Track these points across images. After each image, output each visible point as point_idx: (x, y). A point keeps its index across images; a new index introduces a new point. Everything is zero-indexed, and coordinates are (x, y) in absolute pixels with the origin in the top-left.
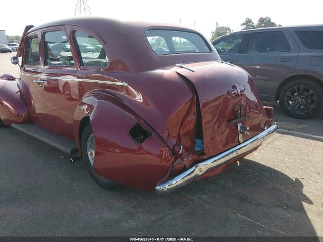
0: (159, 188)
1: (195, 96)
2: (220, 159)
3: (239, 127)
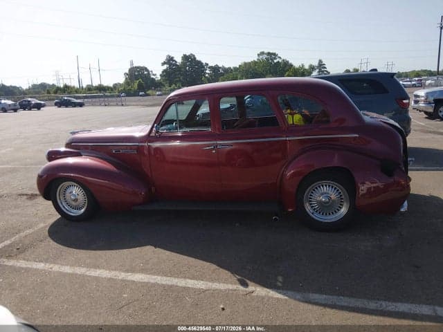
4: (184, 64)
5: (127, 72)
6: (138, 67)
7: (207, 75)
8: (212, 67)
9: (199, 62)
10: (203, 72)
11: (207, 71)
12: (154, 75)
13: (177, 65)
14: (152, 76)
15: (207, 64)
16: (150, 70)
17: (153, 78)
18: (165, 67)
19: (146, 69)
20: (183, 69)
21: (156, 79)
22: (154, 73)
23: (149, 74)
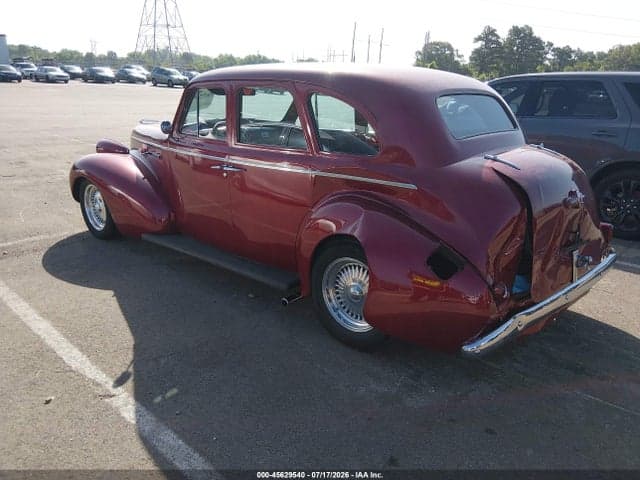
0: (468, 349)
1: (526, 210)
2: (537, 310)
3: (575, 258)
4: (510, 42)
5: (421, 50)
6: (438, 44)
7: (547, 62)
8: (558, 49)
9: (538, 41)
10: (541, 57)
11: (549, 56)
12: (459, 56)
13: (498, 43)
14: (456, 59)
15: (551, 45)
16: (455, 49)
17: (457, 62)
18: (480, 44)
19: (449, 47)
20: (506, 50)
21: (462, 63)
22: (460, 53)
23: (452, 54)
